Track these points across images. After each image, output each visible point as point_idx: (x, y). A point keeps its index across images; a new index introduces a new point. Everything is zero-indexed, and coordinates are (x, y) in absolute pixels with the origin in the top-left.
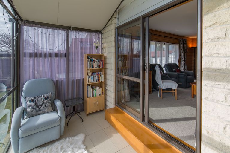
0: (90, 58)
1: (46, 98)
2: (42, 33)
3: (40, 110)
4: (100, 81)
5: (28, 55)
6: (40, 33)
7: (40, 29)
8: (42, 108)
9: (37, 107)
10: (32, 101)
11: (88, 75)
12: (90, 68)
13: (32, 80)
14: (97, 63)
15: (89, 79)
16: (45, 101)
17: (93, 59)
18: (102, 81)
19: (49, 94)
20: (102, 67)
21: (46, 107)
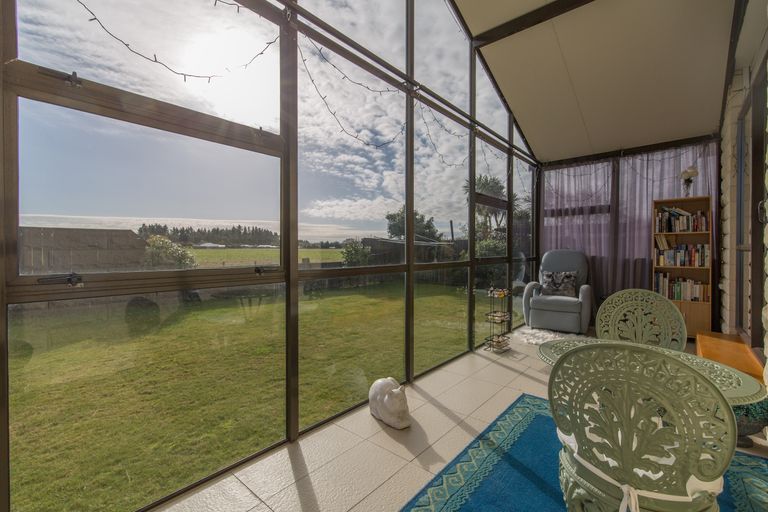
0: (666, 209)
1: (568, 277)
2: (569, 175)
3: (557, 290)
4: (697, 264)
5: (549, 213)
6: (566, 177)
7: (565, 171)
8: (560, 288)
9: (555, 284)
10: (549, 276)
11: (656, 246)
12: (661, 231)
13: (554, 250)
14: (688, 220)
15: (662, 257)
16: (566, 280)
17: (678, 210)
18: (703, 265)
19: (573, 273)
20: (707, 230)
21: (565, 289)
